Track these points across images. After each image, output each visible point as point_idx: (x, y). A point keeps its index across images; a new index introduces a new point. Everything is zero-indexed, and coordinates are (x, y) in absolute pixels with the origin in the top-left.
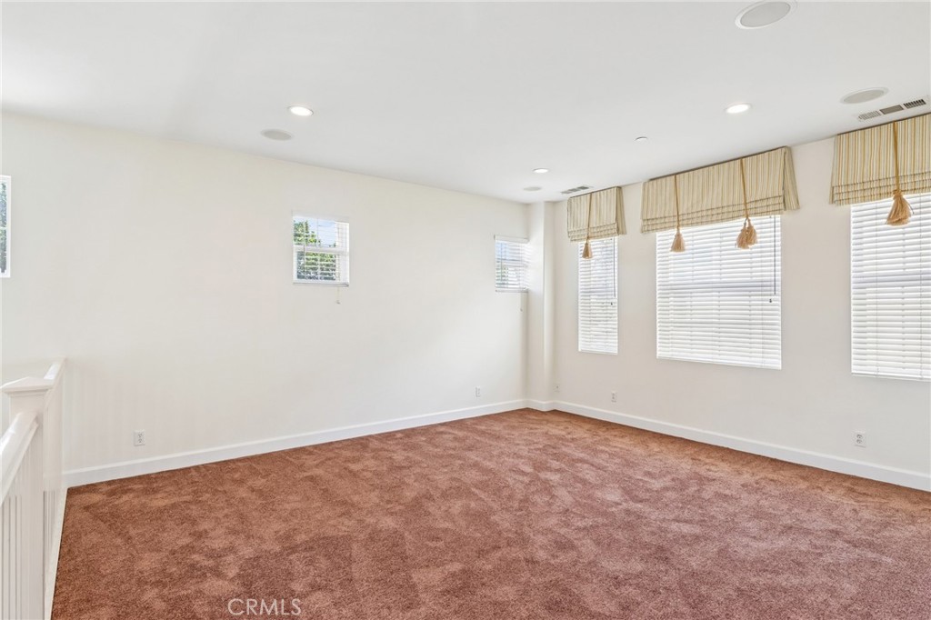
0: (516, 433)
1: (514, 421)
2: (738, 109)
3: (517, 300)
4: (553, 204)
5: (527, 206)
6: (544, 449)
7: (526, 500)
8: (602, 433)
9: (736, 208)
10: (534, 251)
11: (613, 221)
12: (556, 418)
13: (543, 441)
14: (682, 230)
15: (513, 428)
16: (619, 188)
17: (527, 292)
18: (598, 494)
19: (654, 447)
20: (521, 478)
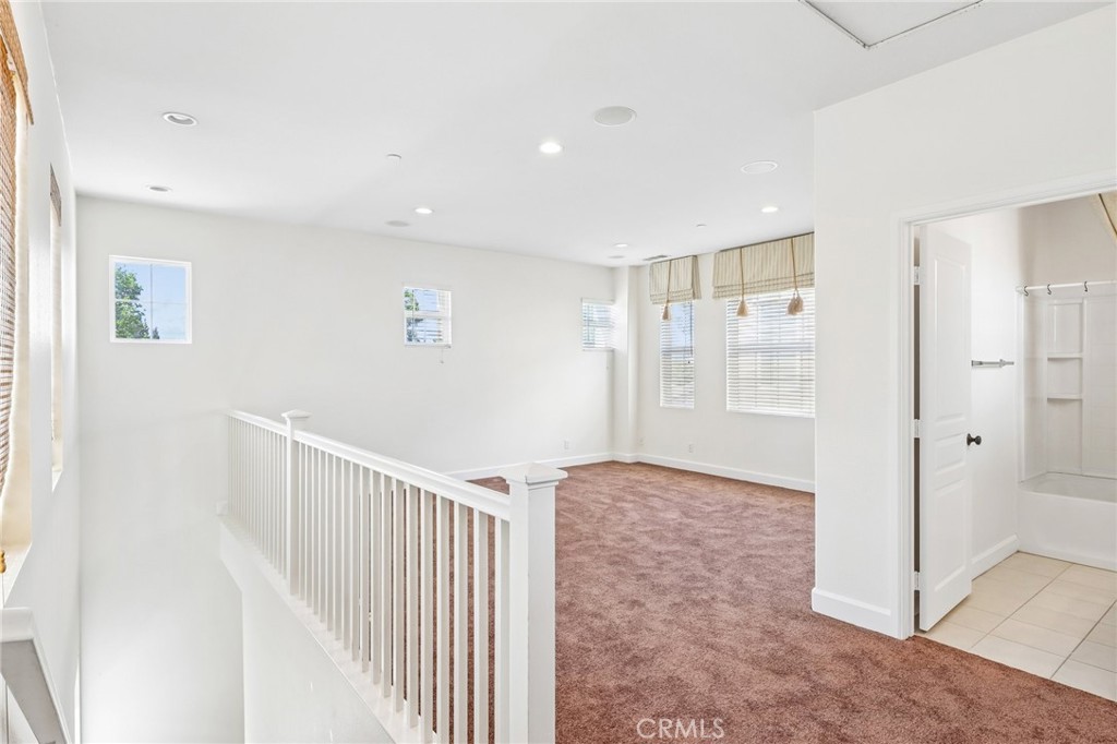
0: (600, 478)
1: (599, 470)
2: (770, 210)
3: (604, 358)
4: (637, 269)
5: (612, 270)
6: (623, 489)
7: (604, 518)
8: (677, 478)
9: (788, 280)
10: (620, 312)
11: (689, 287)
12: (638, 468)
13: (623, 483)
14: (746, 297)
15: (599, 475)
16: (696, 256)
17: (613, 351)
18: (662, 515)
19: (719, 487)
20: (601, 506)
